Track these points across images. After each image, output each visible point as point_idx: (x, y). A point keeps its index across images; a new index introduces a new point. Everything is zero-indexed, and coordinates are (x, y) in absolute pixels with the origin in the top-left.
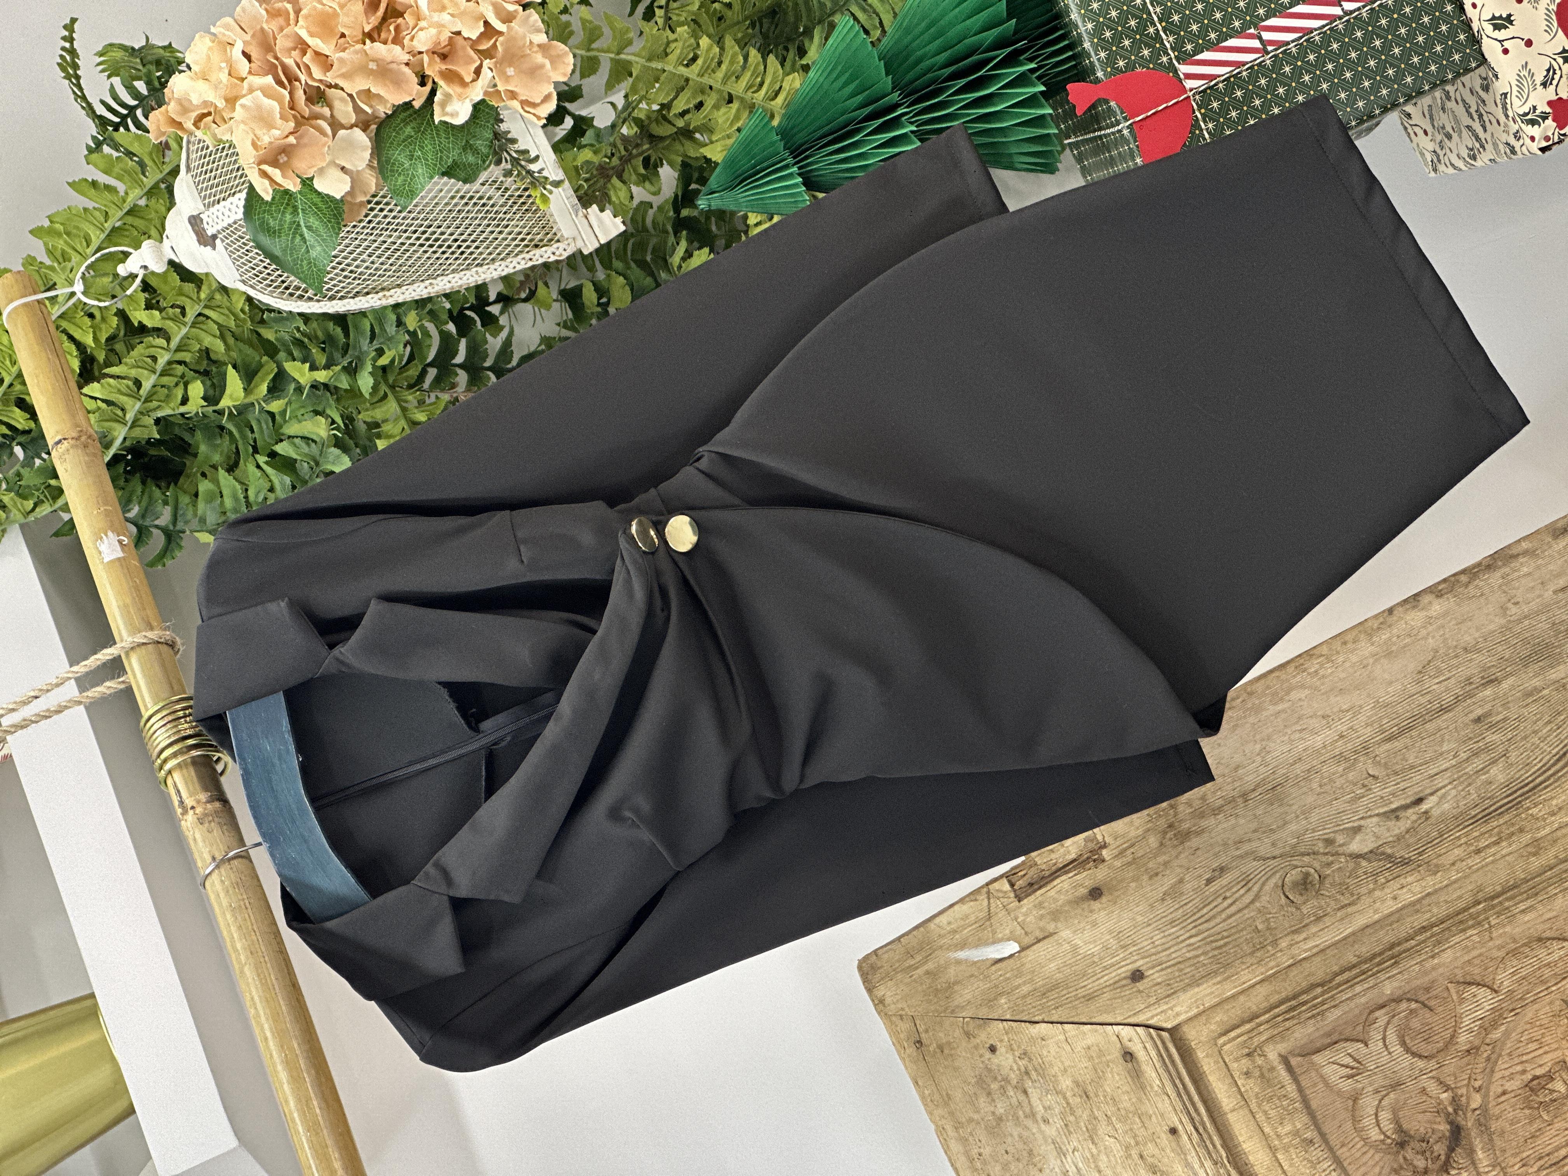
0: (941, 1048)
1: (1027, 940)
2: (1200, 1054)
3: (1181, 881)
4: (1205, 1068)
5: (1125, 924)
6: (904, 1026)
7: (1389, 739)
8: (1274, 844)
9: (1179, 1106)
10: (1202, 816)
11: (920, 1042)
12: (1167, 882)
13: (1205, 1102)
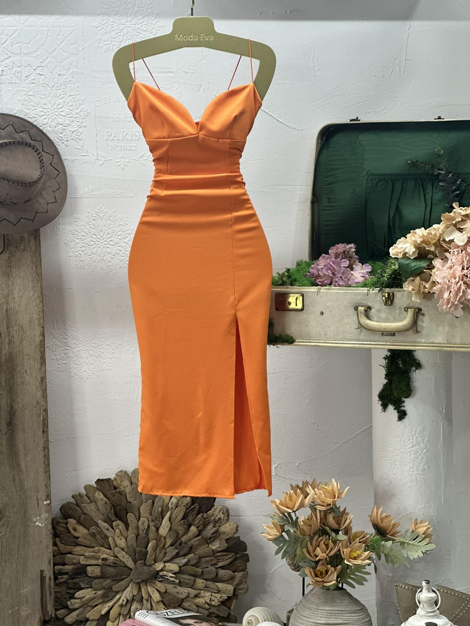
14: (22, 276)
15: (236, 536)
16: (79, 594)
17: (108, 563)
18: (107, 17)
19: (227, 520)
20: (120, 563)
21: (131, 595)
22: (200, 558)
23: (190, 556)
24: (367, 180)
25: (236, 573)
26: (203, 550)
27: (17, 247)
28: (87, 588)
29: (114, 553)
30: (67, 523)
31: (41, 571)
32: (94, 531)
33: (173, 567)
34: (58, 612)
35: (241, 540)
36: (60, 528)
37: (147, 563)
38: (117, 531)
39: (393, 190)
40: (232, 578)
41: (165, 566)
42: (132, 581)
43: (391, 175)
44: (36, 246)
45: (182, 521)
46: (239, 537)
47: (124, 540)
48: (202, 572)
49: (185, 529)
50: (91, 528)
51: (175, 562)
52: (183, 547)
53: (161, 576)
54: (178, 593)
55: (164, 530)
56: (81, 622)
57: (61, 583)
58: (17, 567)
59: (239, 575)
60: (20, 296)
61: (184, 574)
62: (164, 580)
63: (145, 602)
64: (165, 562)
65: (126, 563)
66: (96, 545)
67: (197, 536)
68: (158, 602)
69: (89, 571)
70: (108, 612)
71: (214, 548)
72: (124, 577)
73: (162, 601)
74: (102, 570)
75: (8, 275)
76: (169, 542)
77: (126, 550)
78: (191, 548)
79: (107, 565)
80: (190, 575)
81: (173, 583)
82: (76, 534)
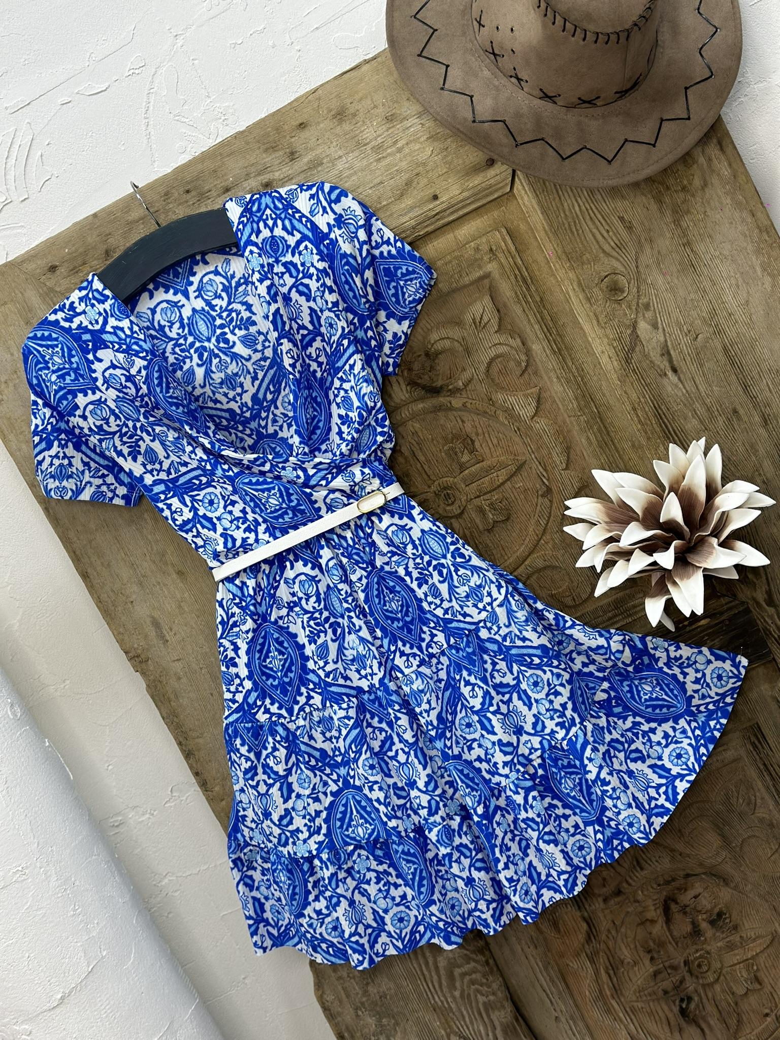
2: (496, 214)
7: (725, 349)
8: (647, 266)
9: (453, 201)
14: (726, 253)
27: (684, 189)
44: (730, 165)
60: (743, 302)
75: (690, 266)
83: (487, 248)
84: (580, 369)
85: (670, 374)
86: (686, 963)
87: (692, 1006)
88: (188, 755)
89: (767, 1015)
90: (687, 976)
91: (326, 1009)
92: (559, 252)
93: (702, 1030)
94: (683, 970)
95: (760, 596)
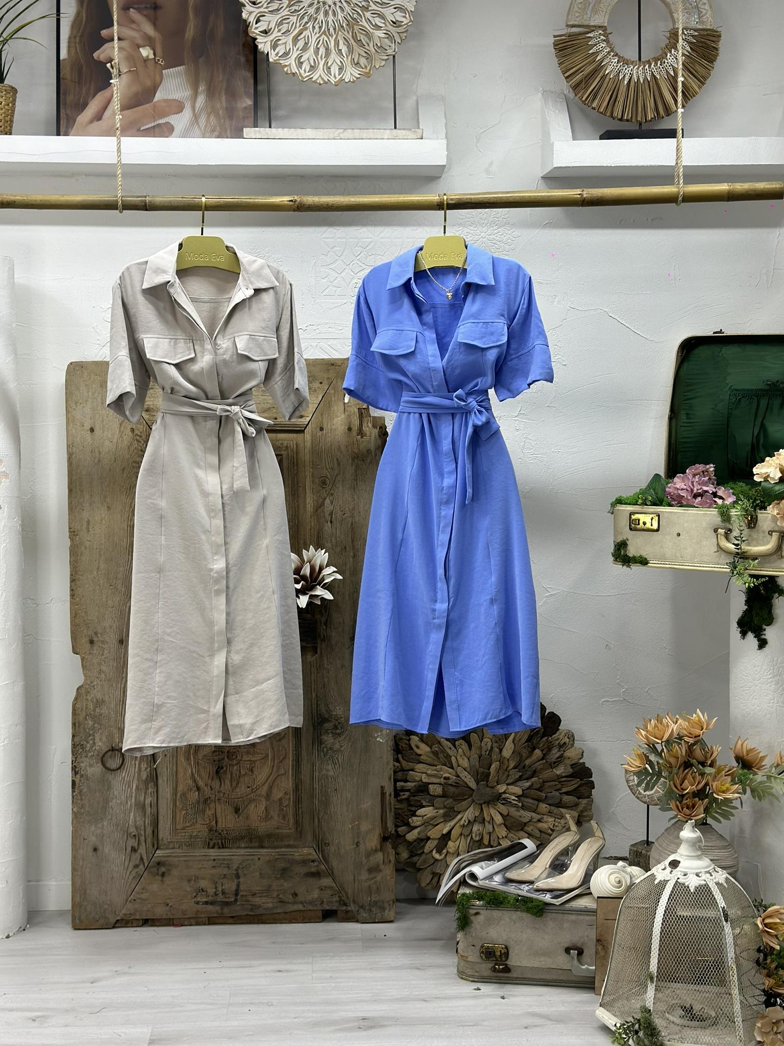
0: (328, 370)
1: (346, 405)
2: (295, 435)
3: (341, 453)
4: (290, 435)
5: (337, 432)
6: (339, 363)
7: (352, 524)
8: (339, 481)
9: (282, 423)
10: (357, 466)
11: (333, 365)
12: (343, 448)
13: (282, 430)
15: (581, 761)
16: (421, 812)
17: (450, 782)
18: (461, 228)
19: (573, 745)
20: (462, 783)
21: (473, 816)
22: (544, 782)
23: (533, 779)
24: (730, 395)
25: (581, 800)
26: (547, 774)
27: (363, 460)
28: (429, 806)
29: (456, 772)
30: (409, 740)
31: (382, 787)
32: (436, 749)
33: (517, 790)
34: (399, 829)
35: (586, 766)
36: (402, 745)
37: (490, 785)
38: (460, 750)
39: (758, 406)
40: (577, 805)
41: (507, 788)
42: (473, 801)
43: (757, 390)
45: (526, 744)
46: (584, 763)
47: (466, 760)
48: (546, 797)
49: (529, 752)
50: (434, 746)
51: (518, 784)
52: (526, 771)
53: (504, 798)
54: (520, 816)
55: (507, 752)
56: (422, 840)
57: (403, 800)
58: (358, 781)
59: (584, 801)
61: (527, 797)
62: (506, 802)
63: (486, 824)
64: (507, 785)
65: (469, 783)
66: (438, 763)
67: (542, 759)
68: (500, 825)
69: (431, 788)
70: (450, 832)
71: (558, 773)
72: (466, 797)
73: (504, 824)
74: (443, 789)
75: (354, 488)
76: (512, 765)
77: (468, 770)
78: (535, 772)
79: (450, 785)
80: (533, 799)
81: (516, 806)
82: (419, 752)
83: (286, 445)
84: (298, 506)
85: (329, 523)
86: (228, 752)
87: (222, 771)
88: (73, 581)
89: (249, 787)
90: (226, 757)
91: (74, 710)
92: (311, 460)
93: (221, 784)
94: (226, 754)
95: (323, 620)
